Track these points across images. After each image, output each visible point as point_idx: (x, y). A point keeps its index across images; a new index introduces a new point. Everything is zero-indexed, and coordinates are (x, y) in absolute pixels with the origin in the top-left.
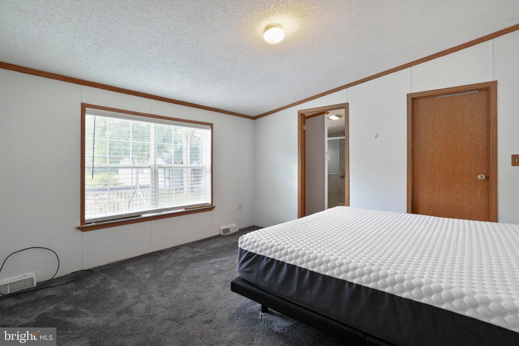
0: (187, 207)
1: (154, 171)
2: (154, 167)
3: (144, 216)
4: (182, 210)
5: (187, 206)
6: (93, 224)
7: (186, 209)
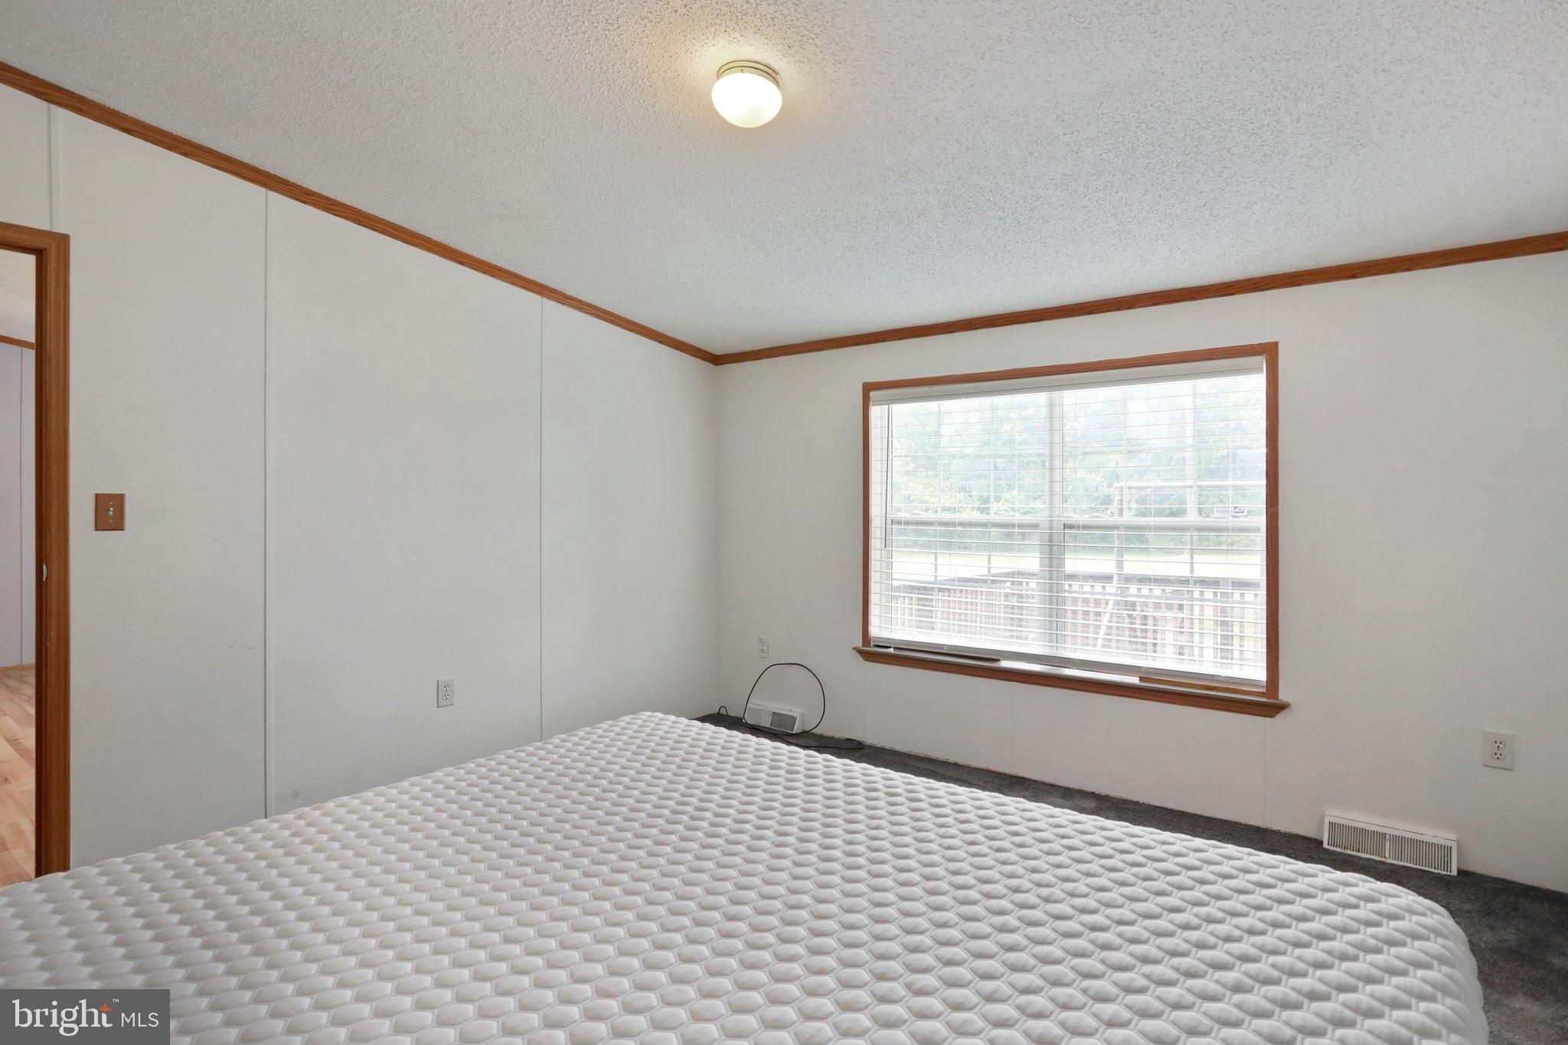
0: (1147, 673)
1: (1047, 537)
2: (1047, 525)
3: (1005, 664)
4: (1134, 680)
5: (1148, 670)
6: (891, 650)
7: (1142, 679)
